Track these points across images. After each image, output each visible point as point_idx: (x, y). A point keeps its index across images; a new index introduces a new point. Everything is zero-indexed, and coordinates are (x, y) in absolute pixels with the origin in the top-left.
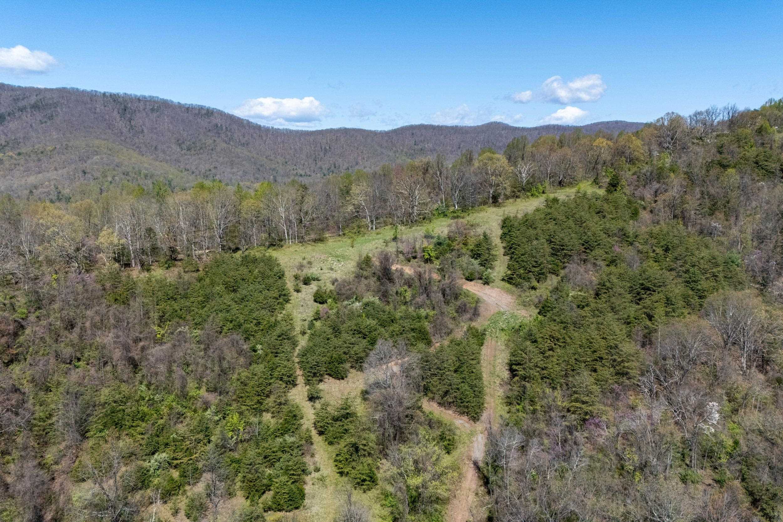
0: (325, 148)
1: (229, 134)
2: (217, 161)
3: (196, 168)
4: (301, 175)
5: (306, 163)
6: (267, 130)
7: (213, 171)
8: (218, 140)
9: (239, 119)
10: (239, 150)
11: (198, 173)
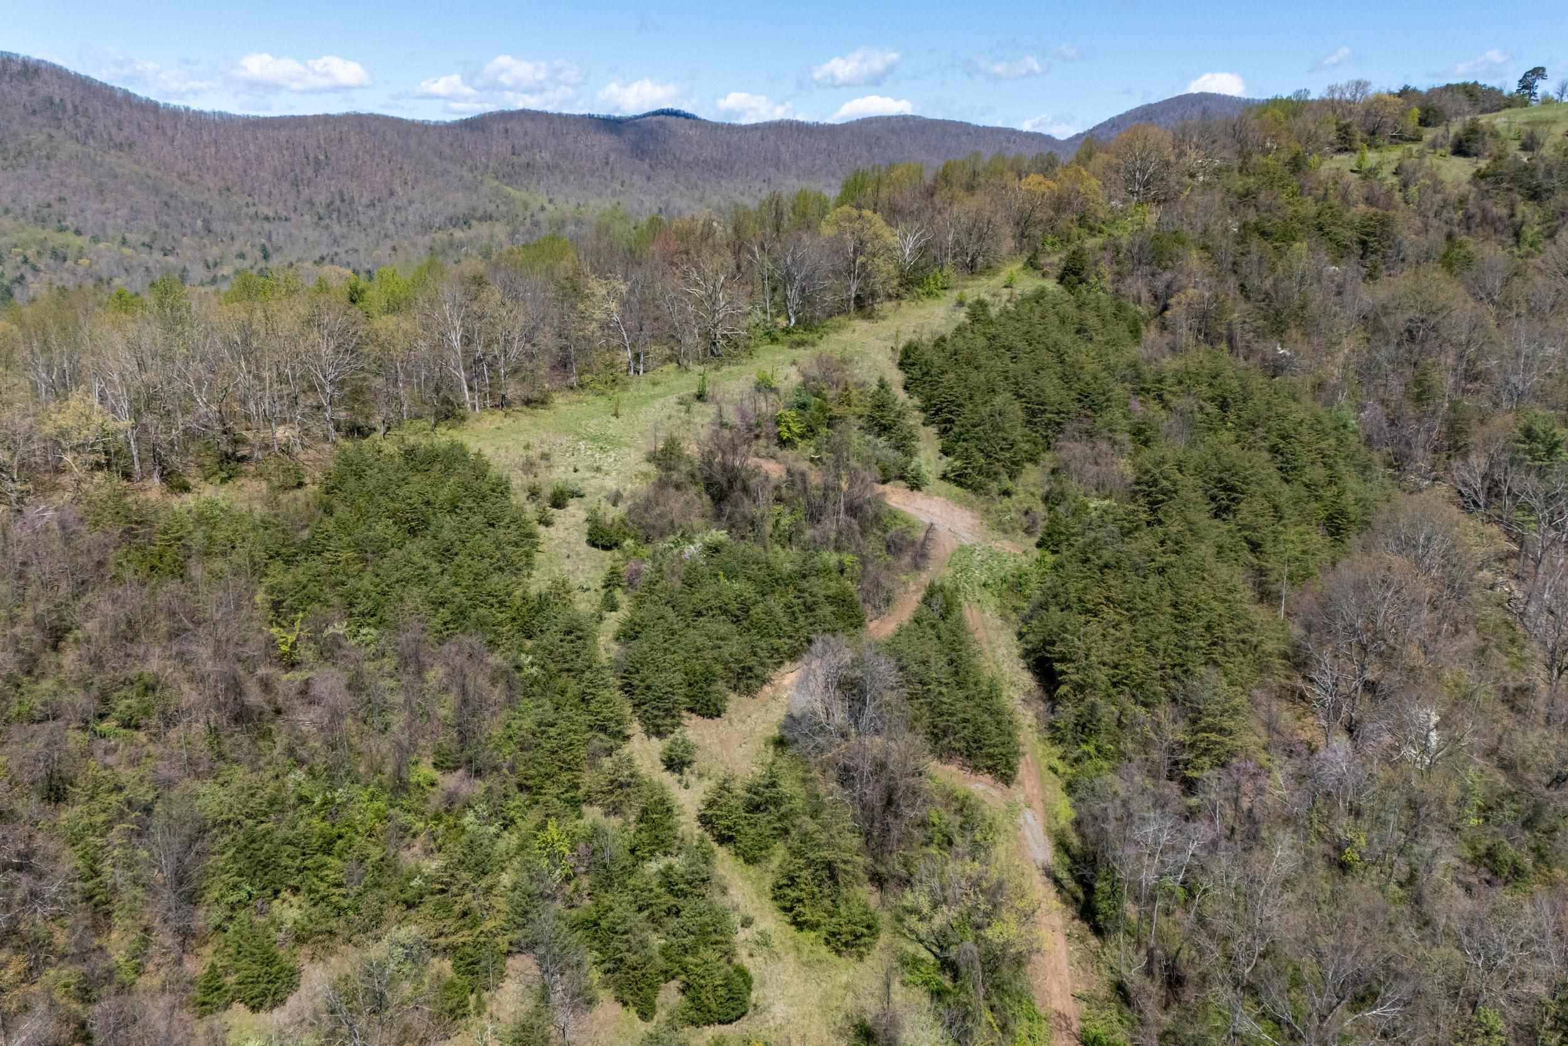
0: (316, 158)
1: (83, 121)
2: (62, 184)
3: (14, 201)
4: (267, 218)
5: (275, 192)
6: (175, 114)
7: (57, 207)
8: (59, 135)
9: (103, 86)
10: (112, 158)
11: (18, 211)
